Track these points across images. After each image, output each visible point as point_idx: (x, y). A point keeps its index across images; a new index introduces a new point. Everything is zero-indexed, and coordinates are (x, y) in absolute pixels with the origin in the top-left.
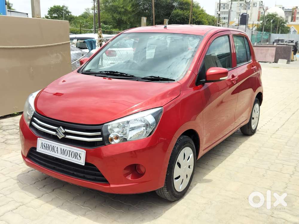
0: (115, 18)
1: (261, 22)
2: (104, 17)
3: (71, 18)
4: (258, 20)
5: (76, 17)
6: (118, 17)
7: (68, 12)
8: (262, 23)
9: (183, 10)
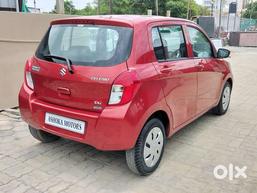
0: (114, 10)
1: (246, 9)
2: (104, 10)
3: (75, 12)
4: (243, 8)
5: (80, 11)
6: (117, 10)
7: (72, 6)
8: (246, 11)
9: (176, 1)
